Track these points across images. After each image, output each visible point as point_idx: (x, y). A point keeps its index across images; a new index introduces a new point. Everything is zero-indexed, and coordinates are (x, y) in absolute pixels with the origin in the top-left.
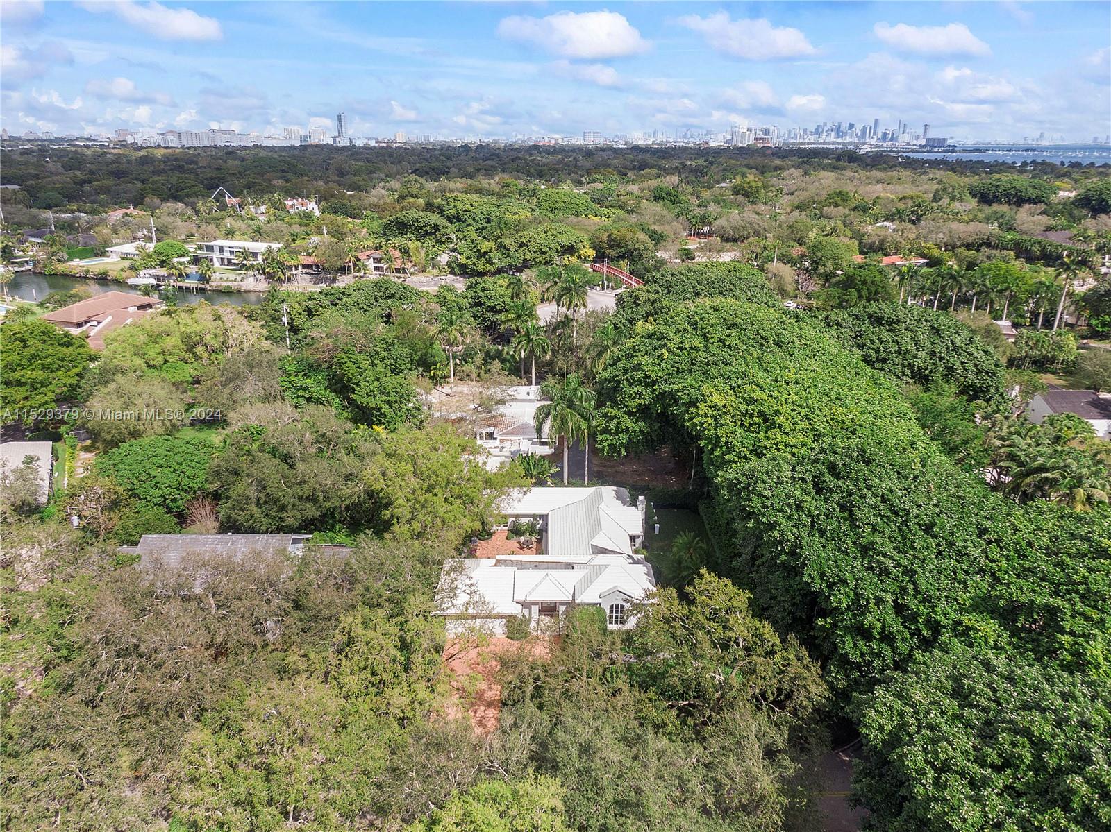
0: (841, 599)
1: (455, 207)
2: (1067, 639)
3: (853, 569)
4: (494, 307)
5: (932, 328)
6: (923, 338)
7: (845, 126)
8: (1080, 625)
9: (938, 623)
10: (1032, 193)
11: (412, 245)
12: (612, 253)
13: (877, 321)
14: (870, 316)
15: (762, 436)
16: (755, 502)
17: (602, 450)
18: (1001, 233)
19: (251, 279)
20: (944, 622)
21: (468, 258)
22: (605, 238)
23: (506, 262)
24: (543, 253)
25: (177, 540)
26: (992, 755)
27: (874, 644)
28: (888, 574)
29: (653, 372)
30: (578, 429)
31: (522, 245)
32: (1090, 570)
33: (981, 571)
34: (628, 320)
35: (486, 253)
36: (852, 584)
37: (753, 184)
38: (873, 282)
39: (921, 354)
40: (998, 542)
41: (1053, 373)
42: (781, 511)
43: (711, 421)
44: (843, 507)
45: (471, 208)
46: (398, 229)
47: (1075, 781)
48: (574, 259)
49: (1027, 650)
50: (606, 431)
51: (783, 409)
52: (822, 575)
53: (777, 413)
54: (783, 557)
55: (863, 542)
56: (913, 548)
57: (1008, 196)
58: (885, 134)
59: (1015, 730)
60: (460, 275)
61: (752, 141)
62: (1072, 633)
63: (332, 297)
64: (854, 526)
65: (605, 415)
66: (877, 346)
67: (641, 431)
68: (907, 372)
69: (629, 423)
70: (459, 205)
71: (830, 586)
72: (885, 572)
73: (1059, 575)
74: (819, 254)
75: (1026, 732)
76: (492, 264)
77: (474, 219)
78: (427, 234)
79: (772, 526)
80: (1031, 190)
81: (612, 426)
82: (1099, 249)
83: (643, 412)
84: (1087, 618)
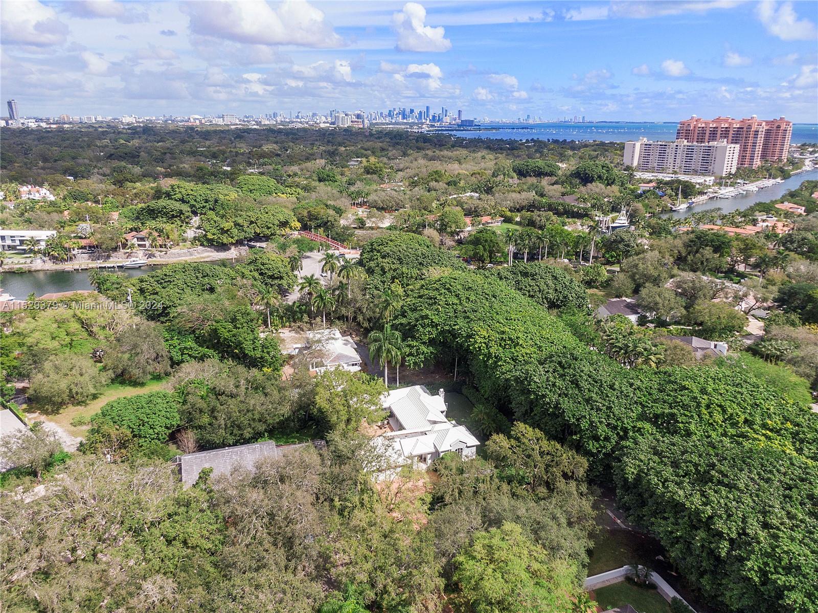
0: (584, 425)
1: (180, 192)
2: (681, 425)
3: (585, 410)
4: (273, 275)
5: (553, 276)
6: (550, 283)
7: (408, 111)
8: (684, 419)
9: (626, 428)
10: (547, 170)
11: (168, 227)
12: (313, 224)
13: (525, 274)
14: (521, 272)
15: (513, 350)
16: (533, 385)
17: (410, 366)
18: (540, 199)
19: (39, 261)
20: (629, 427)
21: (214, 234)
22: (305, 214)
23: (242, 235)
24: (268, 228)
25: (205, 456)
26: (681, 473)
27: (601, 442)
28: (601, 410)
29: (436, 319)
30: (397, 355)
31: (252, 222)
32: (682, 396)
33: (636, 403)
34: (382, 282)
35: (228, 230)
36: (588, 417)
37: (378, 165)
38: (491, 241)
39: (551, 291)
40: (638, 388)
41: (597, 288)
42: (547, 388)
43: (484, 345)
44: (572, 382)
45: (192, 193)
46: (150, 214)
47: (713, 472)
48: (288, 230)
49: (665, 433)
50: (411, 354)
51: (520, 335)
52: (574, 415)
53: (518, 338)
54: (551, 410)
55: (587, 397)
56: (608, 396)
57: (534, 171)
58: (434, 117)
59: (686, 462)
60: (208, 247)
61: (349, 124)
62: (682, 423)
63: (157, 279)
64: (580, 390)
65: (409, 346)
66: (528, 288)
67: (431, 352)
68: (545, 301)
69: (423, 348)
70: (183, 190)
71: (578, 420)
72: (598, 409)
73: (671, 400)
74: (446, 220)
75: (690, 462)
76: (232, 237)
77: (195, 201)
78: (173, 216)
79: (544, 396)
80: (547, 168)
81: (414, 351)
82: (593, 206)
83: (432, 342)
84: (686, 416)
